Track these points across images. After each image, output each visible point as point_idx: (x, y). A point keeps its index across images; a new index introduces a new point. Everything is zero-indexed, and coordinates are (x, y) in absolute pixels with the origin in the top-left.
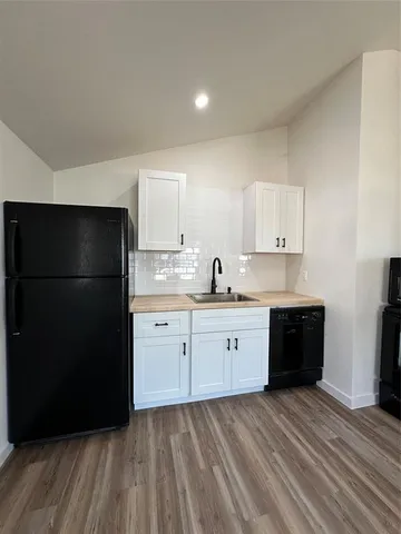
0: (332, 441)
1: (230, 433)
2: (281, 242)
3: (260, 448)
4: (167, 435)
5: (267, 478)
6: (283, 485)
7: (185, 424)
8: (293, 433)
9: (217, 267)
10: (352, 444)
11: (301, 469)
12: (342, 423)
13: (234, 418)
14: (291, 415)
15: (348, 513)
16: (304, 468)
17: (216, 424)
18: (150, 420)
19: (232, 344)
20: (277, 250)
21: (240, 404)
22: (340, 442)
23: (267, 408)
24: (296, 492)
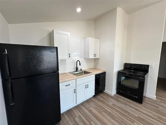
0: (112, 105)
1: (90, 111)
3: (100, 113)
4: (74, 119)
5: (104, 120)
6: (108, 120)
7: (77, 113)
8: (104, 106)
10: (116, 104)
11: (109, 114)
12: (112, 100)
13: (90, 107)
14: (102, 101)
15: (121, 120)
16: (110, 114)
17: (86, 110)
18: (66, 116)
21: (89, 102)
22: (114, 105)
23: (96, 101)
24: (111, 120)
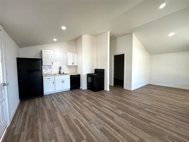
2: (73, 63)
9: (60, 68)
19: (63, 82)
20: (72, 65)
